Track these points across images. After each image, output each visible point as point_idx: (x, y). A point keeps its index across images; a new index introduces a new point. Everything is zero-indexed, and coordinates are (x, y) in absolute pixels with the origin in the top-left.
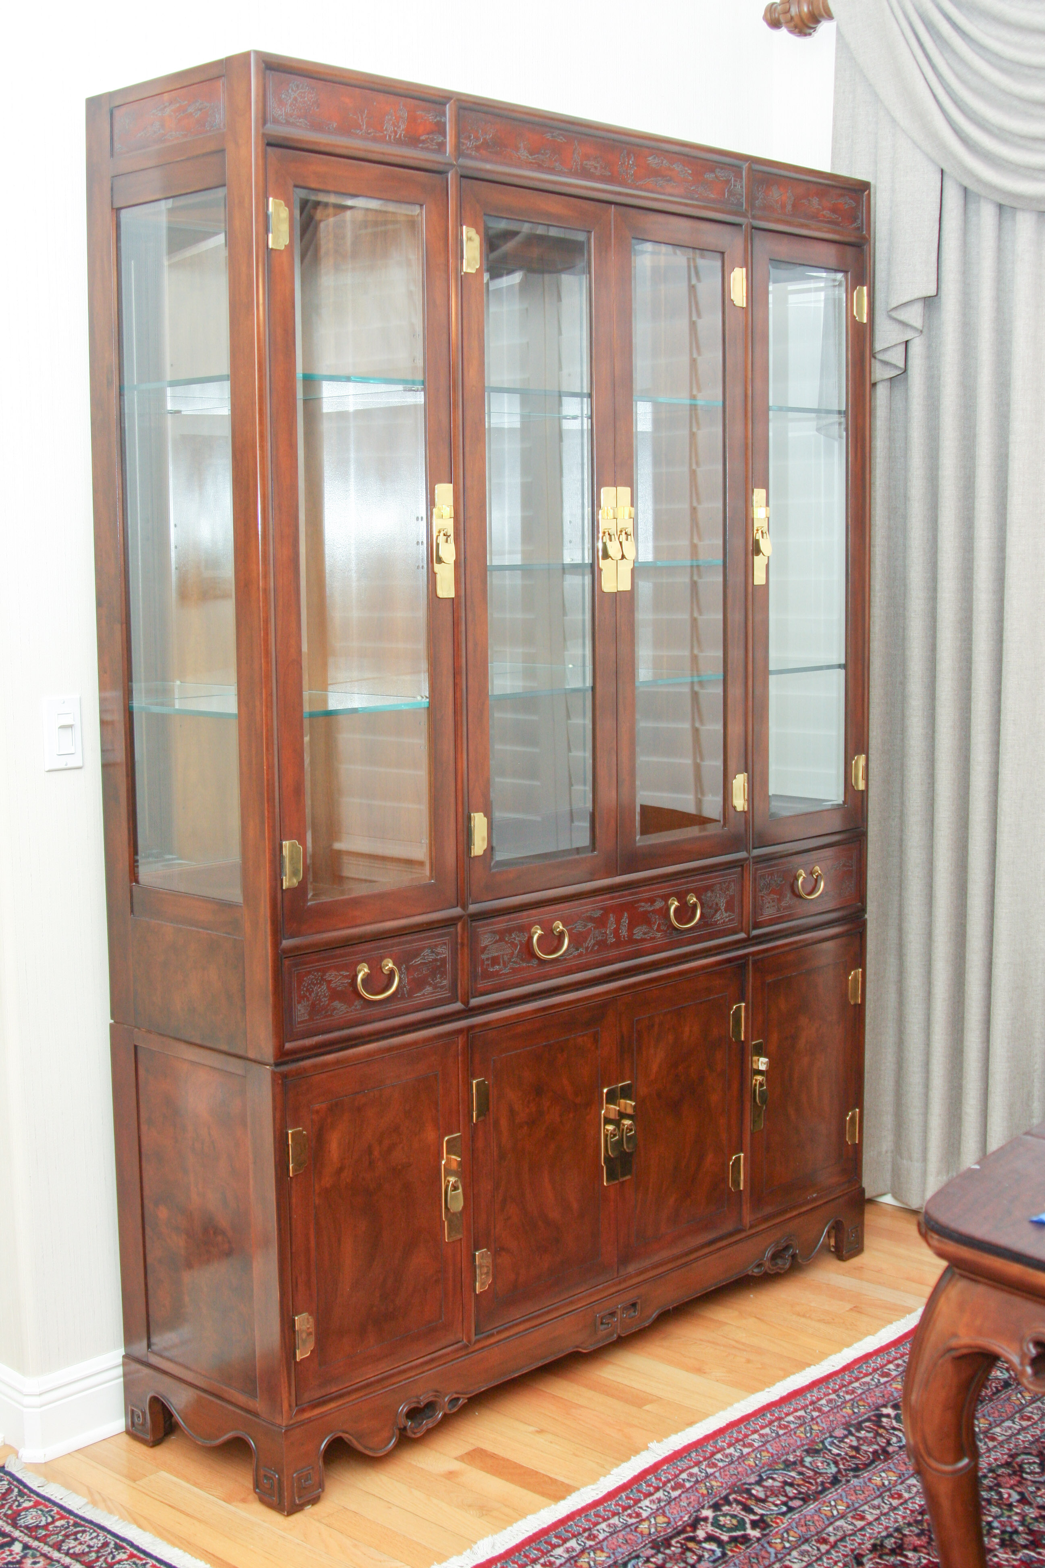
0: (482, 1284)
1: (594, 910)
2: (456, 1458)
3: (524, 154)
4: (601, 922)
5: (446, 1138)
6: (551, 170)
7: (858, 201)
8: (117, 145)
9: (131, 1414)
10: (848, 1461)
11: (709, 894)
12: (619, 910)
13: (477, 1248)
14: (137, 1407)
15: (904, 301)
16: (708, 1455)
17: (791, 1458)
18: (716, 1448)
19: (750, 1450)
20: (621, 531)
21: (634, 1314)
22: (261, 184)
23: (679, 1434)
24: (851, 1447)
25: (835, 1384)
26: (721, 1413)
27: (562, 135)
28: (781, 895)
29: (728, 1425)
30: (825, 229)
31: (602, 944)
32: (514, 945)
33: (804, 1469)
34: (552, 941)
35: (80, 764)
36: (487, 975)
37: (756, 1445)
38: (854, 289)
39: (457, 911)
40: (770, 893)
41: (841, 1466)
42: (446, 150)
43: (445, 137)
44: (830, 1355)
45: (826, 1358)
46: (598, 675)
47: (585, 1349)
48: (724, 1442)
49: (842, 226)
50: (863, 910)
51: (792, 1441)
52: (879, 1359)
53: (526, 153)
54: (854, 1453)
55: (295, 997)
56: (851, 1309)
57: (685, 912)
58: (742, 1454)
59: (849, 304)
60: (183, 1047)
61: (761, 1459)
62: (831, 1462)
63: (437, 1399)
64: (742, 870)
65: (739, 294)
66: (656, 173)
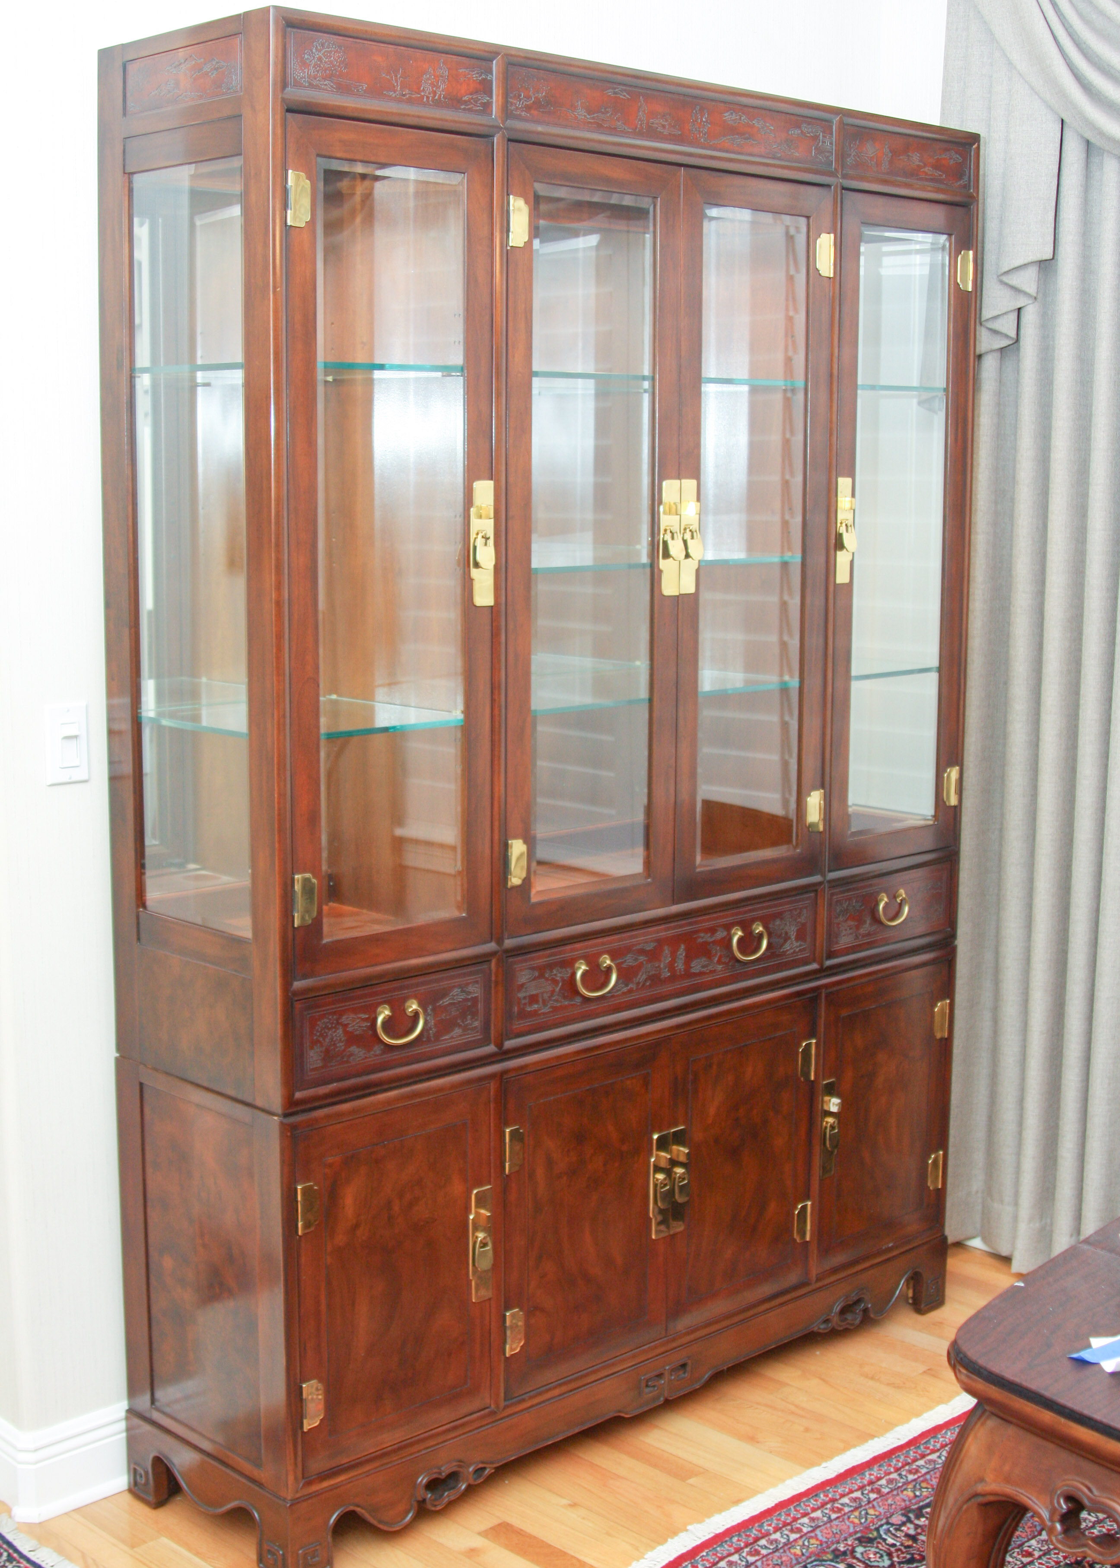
0: (511, 1349)
1: (646, 942)
2: (479, 1534)
3: (581, 113)
4: (654, 955)
5: (475, 1192)
6: (613, 131)
7: (965, 155)
8: (130, 103)
9: (134, 1472)
10: (903, 1553)
11: (778, 922)
12: (674, 942)
13: (507, 1308)
14: (139, 1465)
15: (1016, 265)
16: (751, 1540)
17: (842, 1547)
18: (761, 1533)
19: (798, 1536)
20: (685, 529)
21: (683, 1375)
22: (279, 154)
23: (723, 1514)
24: (907, 1536)
25: (898, 1461)
26: (771, 1490)
27: (625, 90)
28: (860, 922)
29: (777, 1505)
30: (929, 188)
31: (655, 979)
32: (555, 982)
33: (854, 1561)
34: (597, 977)
35: (86, 777)
36: (523, 1015)
37: (805, 1530)
38: (958, 252)
39: (492, 946)
40: (846, 920)
41: (895, 1559)
42: (492, 111)
43: (491, 97)
44: (896, 1425)
45: (892, 1429)
46: (656, 686)
47: (627, 1414)
48: (770, 1525)
49: (946, 184)
50: (953, 936)
51: (844, 1527)
52: (949, 1434)
53: (583, 112)
54: (910, 1543)
55: (307, 1043)
56: (924, 1372)
57: (749, 943)
58: (788, 1540)
59: (952, 271)
60: (189, 1088)
61: (808, 1547)
62: (884, 1554)
63: (461, 1469)
64: (816, 895)
65: (825, 263)
66: (732, 130)
